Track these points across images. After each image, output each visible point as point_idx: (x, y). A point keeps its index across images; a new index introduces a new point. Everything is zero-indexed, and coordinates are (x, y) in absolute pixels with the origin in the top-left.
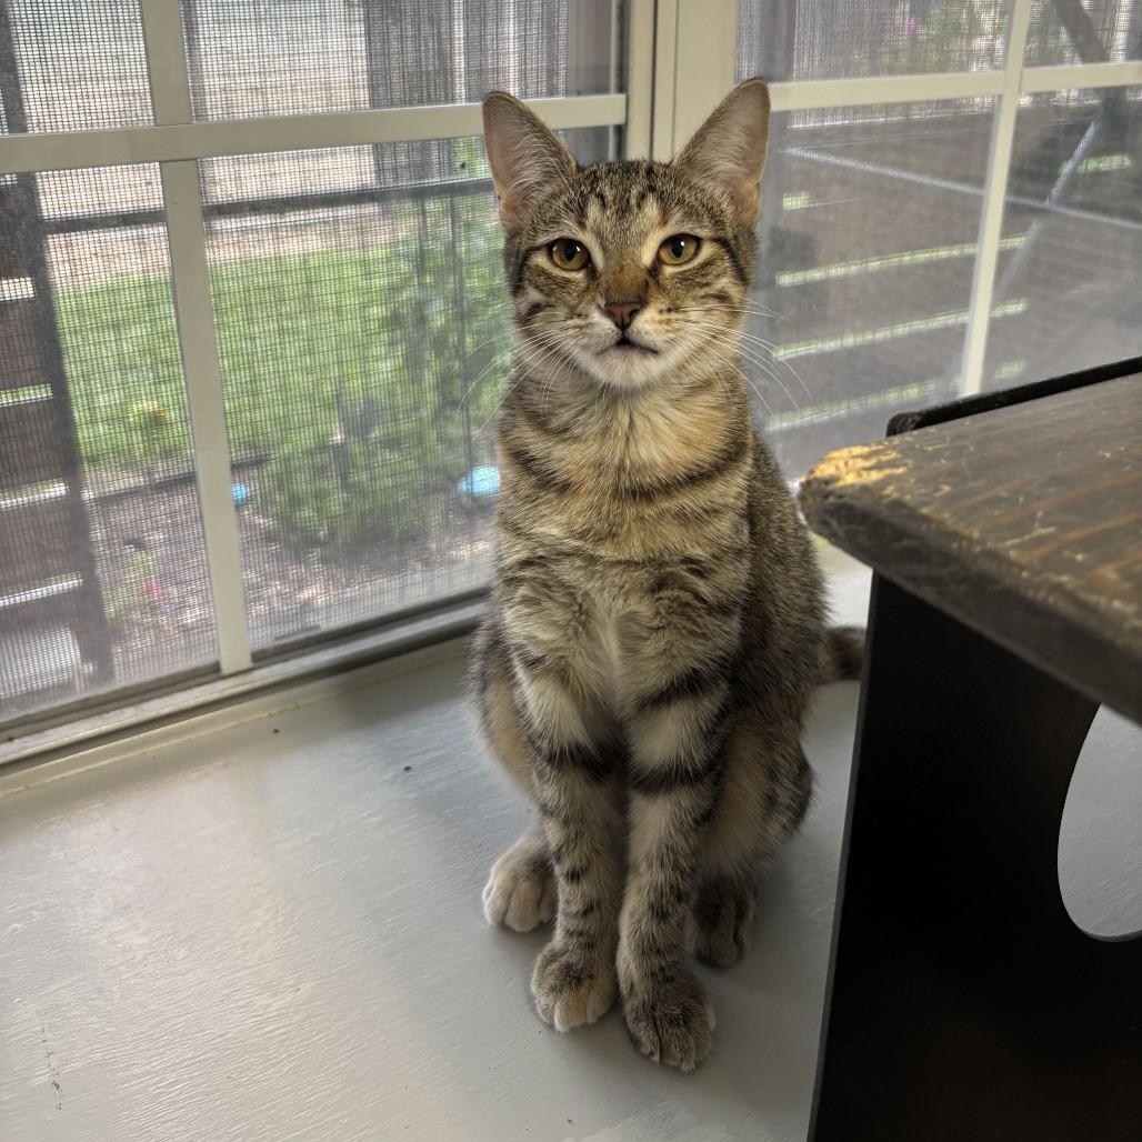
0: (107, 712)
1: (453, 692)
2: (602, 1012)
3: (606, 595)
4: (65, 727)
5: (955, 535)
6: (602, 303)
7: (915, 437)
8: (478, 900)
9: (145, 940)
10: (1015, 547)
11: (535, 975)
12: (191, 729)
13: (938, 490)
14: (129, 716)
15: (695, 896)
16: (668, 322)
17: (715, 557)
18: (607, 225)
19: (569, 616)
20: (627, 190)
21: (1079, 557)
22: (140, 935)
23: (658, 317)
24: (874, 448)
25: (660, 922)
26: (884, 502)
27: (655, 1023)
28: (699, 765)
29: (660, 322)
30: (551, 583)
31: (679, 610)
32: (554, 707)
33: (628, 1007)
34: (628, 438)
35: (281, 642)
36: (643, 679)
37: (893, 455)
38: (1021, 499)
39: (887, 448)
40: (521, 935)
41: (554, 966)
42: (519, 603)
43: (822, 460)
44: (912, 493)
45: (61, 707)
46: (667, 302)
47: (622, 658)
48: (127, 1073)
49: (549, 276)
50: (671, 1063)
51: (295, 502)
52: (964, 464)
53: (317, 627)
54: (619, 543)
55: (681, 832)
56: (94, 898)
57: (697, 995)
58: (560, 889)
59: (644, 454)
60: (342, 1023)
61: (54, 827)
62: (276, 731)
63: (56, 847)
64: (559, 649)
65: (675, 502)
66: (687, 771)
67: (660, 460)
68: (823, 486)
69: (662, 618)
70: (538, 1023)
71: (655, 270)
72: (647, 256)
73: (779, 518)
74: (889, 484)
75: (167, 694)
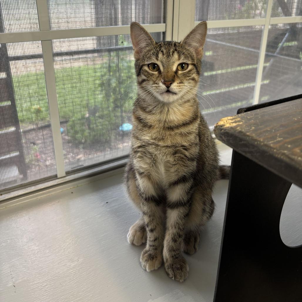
0: (27, 187)
1: (119, 182)
2: (159, 266)
3: (161, 155)
4: (16, 192)
5: (256, 140)
6: (163, 81)
7: (245, 114)
8: (126, 237)
9: (37, 248)
10: (272, 143)
11: (141, 257)
12: (49, 192)
13: (251, 128)
14: (33, 189)
15: (184, 236)
16: (180, 86)
17: (190, 145)
18: (164, 60)
19: (151, 161)
20: (169, 50)
21: (289, 146)
22: (36, 246)
23: (177, 85)
24: (234, 117)
25: (174, 243)
26: (237, 131)
27: (173, 269)
28: (185, 201)
29: (178, 86)
30: (146, 152)
31: (181, 159)
32: (146, 186)
33: (166, 265)
34: (167, 114)
35: (73, 169)
36: (171, 178)
37: (239, 119)
38: (273, 131)
39: (237, 117)
40: (138, 246)
41: (146, 254)
42: (138, 158)
43: (220, 120)
44: (244, 129)
45: (15, 186)
46: (179, 81)
47: (165, 172)
48: (33, 283)
49: (148, 73)
50: (177, 280)
51: (76, 132)
52: (258, 121)
53: (83, 165)
54: (165, 141)
55: (181, 219)
56: (24, 237)
57: (184, 262)
58: (148, 234)
59: (171, 118)
60: (90, 269)
61: (13, 218)
62: (72, 193)
63: (14, 223)
64: (148, 170)
65: (179, 130)
66: (182, 203)
67: (176, 119)
68: (221, 127)
69: (176, 162)
70: (142, 269)
71: (176, 72)
72: (174, 68)
73: (207, 136)
74: (238, 127)
75: (43, 183)
